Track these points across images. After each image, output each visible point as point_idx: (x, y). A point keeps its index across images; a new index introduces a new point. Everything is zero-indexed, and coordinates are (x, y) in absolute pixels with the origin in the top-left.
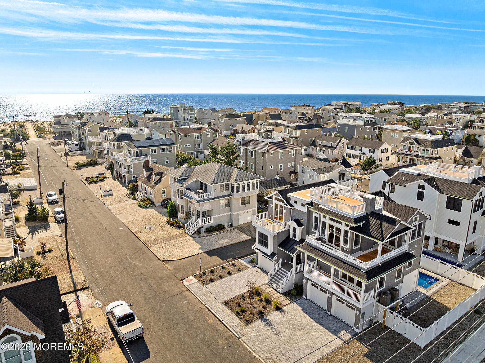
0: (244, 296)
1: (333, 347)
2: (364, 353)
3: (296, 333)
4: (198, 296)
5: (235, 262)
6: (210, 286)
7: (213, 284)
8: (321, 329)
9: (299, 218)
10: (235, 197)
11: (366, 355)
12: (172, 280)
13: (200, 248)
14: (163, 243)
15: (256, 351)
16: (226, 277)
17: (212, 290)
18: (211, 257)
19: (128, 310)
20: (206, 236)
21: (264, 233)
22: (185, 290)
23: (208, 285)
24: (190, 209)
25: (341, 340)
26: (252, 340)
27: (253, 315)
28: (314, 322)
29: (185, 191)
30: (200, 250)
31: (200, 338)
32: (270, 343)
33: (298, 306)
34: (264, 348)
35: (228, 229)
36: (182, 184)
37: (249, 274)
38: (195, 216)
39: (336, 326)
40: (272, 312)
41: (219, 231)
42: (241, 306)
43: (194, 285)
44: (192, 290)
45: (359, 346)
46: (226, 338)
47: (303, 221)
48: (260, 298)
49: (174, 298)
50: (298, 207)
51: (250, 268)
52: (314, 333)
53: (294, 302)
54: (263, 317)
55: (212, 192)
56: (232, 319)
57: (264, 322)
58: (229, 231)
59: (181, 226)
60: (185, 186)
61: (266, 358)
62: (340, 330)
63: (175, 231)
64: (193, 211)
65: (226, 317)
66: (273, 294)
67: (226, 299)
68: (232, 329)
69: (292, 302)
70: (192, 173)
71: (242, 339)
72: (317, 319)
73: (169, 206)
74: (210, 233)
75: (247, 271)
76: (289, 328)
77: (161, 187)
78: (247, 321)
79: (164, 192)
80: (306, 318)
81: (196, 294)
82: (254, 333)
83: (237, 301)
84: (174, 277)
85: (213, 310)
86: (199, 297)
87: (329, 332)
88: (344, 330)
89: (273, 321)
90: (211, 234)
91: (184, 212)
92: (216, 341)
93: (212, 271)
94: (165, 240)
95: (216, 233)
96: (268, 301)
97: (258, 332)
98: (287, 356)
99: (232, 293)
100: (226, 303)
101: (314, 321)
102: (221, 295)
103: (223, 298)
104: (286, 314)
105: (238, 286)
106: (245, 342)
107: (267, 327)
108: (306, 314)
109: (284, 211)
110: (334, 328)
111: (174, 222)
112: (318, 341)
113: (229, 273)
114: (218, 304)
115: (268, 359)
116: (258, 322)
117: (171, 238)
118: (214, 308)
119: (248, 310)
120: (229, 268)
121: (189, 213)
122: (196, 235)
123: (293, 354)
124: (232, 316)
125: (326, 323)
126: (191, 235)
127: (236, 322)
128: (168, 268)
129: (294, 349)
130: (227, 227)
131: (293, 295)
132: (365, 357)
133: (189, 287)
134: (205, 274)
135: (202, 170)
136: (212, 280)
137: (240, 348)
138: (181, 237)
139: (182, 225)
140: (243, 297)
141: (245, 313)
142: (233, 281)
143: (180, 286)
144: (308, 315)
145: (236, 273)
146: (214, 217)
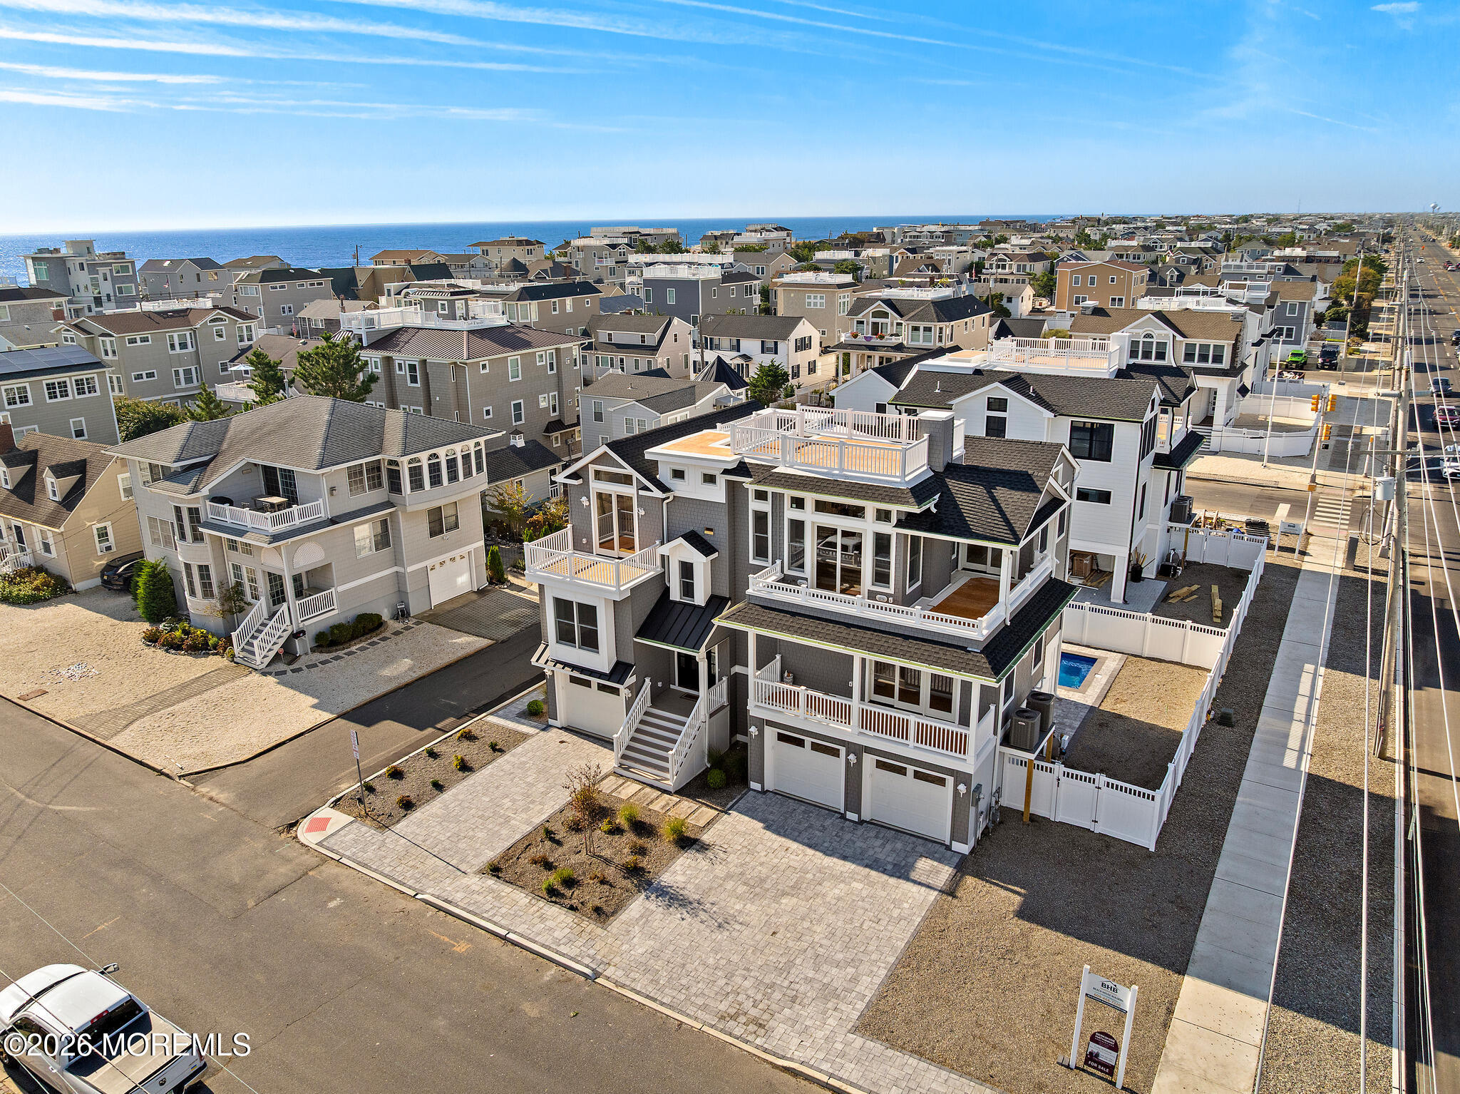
0: (553, 829)
1: (914, 918)
2: (1011, 909)
3: (782, 907)
4: (375, 871)
5: (468, 725)
6: (409, 825)
7: (416, 815)
8: (853, 872)
9: (696, 529)
10: (409, 509)
11: (1021, 914)
12: (246, 839)
13: (314, 706)
14: (158, 714)
15: (675, 1005)
16: (458, 781)
17: (421, 838)
18: (373, 728)
19: (110, 995)
20: (323, 663)
21: (576, 598)
22: (315, 861)
23: (398, 826)
24: (238, 575)
25: (928, 890)
26: (647, 971)
27: (611, 885)
28: (821, 854)
29: (208, 510)
30: (320, 712)
31: (450, 1019)
32: (711, 961)
33: (747, 818)
34: (700, 985)
35: (398, 626)
36: (191, 484)
37: (538, 754)
38: (263, 599)
39: (893, 850)
40: (672, 858)
41: (367, 639)
42: (556, 868)
43: (345, 836)
44: (342, 856)
45: (987, 893)
46: (547, 989)
47: (712, 533)
48: (610, 823)
49: (282, 898)
50: (690, 488)
51: (532, 736)
52: (837, 891)
53: (729, 809)
54: (649, 883)
55: (321, 500)
56: (542, 918)
57: (657, 897)
58: (402, 633)
59: (210, 642)
60: (205, 491)
61: (719, 1015)
62: (910, 860)
63: (187, 667)
64: (252, 580)
65: (515, 915)
66: (649, 800)
67: (491, 854)
68: (557, 952)
69: (722, 812)
70: (221, 443)
71: (608, 978)
72: (826, 845)
73: (142, 580)
74: (336, 650)
75: (526, 745)
76: (752, 896)
77: (87, 514)
78: (597, 910)
79: (103, 534)
80: (790, 850)
81: (365, 866)
82: (640, 947)
83: (532, 852)
84: (251, 824)
85: (457, 906)
86: (381, 873)
87: (881, 874)
88: (921, 856)
89: (689, 886)
90: (341, 653)
91: (215, 590)
92: (513, 1011)
93: (397, 774)
94: (159, 702)
95: (358, 646)
96: (642, 828)
97: (653, 935)
98: (788, 988)
99: (504, 832)
100: (495, 870)
101: (819, 854)
102: (462, 845)
103: (475, 856)
104: (722, 855)
105: (514, 801)
106: (623, 986)
107: (677, 914)
108: (784, 839)
109: (637, 512)
110: (889, 859)
111: (178, 633)
112: (860, 911)
113: (465, 767)
114: (466, 881)
115: (728, 1019)
116: (639, 905)
117: (185, 691)
118: (458, 896)
119: (584, 873)
120: (453, 750)
121: (236, 592)
122: (281, 666)
123: (802, 976)
124: (535, 908)
125: (859, 851)
126: (260, 667)
127: (560, 925)
128: (211, 799)
129: (798, 961)
130: (392, 622)
131: (715, 789)
132: (1020, 922)
133: (327, 849)
134: (374, 790)
135: (260, 428)
136: (407, 805)
137: (612, 1009)
138: (223, 683)
139: (212, 641)
140: (549, 835)
141: (580, 885)
142: (491, 790)
143: (287, 849)
144: (791, 839)
145: (489, 763)
146: (340, 589)
